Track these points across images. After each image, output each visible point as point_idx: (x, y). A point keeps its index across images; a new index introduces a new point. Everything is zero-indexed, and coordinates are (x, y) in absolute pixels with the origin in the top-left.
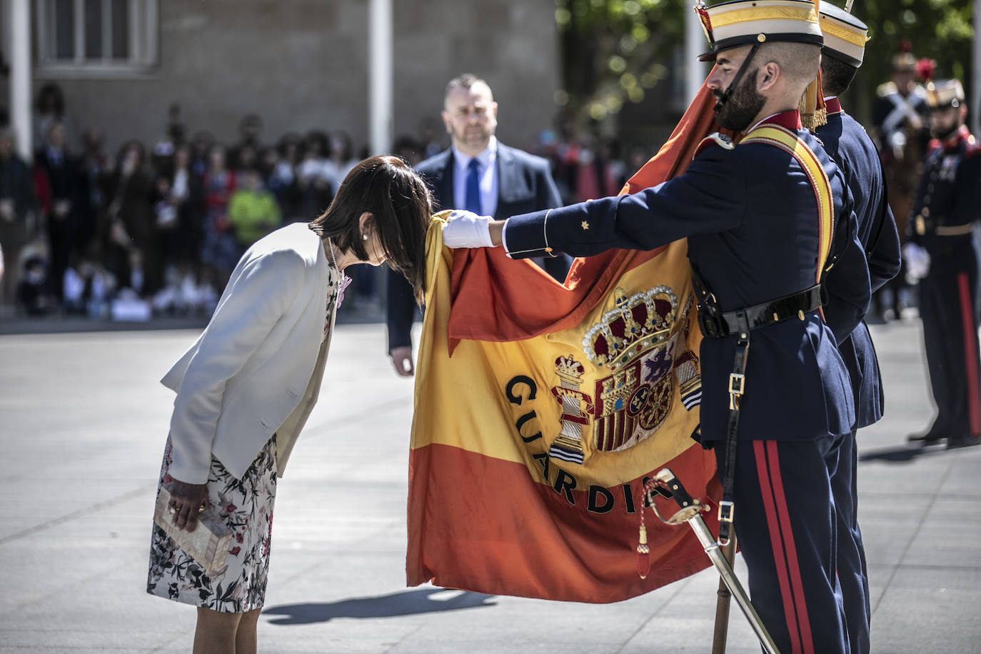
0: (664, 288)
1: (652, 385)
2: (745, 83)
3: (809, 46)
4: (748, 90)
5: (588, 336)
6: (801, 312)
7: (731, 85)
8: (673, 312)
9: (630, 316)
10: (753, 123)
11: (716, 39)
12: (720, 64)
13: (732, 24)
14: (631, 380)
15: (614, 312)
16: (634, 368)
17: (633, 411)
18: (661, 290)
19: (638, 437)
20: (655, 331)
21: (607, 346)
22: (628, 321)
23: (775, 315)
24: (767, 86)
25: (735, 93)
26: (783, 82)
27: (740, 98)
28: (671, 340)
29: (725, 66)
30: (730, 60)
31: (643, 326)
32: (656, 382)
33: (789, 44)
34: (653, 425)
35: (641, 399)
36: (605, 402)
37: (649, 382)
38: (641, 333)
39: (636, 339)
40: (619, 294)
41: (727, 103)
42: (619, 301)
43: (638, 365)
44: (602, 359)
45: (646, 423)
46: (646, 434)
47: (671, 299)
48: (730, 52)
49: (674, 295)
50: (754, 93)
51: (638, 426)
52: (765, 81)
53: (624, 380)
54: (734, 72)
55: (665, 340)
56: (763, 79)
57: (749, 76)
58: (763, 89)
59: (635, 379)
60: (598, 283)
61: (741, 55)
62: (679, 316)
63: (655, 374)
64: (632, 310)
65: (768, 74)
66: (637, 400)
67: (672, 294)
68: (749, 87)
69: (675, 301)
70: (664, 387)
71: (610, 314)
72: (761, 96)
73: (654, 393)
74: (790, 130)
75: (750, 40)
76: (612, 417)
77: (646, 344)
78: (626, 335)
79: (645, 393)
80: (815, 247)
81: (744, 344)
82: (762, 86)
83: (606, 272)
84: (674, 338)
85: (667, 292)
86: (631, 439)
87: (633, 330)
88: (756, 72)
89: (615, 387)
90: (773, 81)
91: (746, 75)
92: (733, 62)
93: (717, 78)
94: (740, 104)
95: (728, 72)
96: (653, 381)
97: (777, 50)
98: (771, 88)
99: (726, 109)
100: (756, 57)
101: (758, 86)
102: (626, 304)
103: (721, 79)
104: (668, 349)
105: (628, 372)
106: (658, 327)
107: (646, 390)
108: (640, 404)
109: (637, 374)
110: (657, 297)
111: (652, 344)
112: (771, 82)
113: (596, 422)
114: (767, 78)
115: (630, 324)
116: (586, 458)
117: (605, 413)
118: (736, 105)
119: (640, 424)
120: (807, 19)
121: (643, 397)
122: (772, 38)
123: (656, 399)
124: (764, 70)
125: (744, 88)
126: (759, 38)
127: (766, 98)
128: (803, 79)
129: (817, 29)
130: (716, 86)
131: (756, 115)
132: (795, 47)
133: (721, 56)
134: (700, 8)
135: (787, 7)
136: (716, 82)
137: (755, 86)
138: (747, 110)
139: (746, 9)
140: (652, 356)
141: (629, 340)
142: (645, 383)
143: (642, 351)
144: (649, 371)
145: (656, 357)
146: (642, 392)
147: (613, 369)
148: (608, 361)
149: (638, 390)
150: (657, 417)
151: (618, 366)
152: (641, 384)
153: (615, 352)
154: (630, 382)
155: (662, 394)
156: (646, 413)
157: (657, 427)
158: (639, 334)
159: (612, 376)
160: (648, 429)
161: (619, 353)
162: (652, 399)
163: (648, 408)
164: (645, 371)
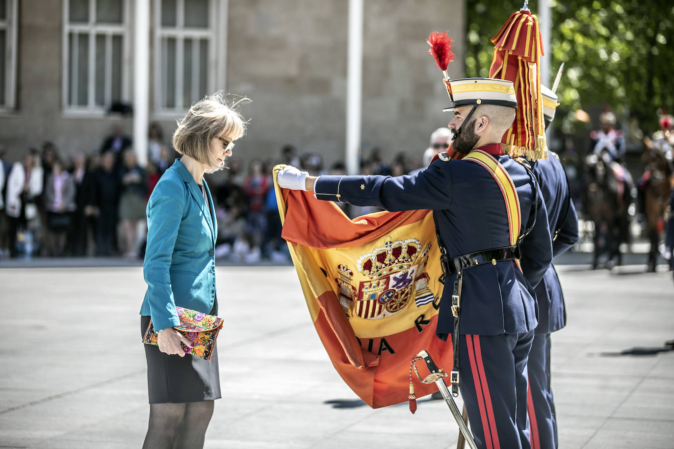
0: (415, 240)
1: (397, 290)
2: (468, 127)
3: (507, 108)
4: (469, 131)
5: (362, 258)
6: (494, 260)
7: (460, 128)
8: (417, 254)
9: (390, 252)
11: (454, 100)
12: (456, 114)
13: (463, 92)
14: (382, 285)
15: (382, 249)
16: (385, 280)
17: (382, 301)
19: (384, 315)
20: (403, 262)
21: (372, 266)
23: (476, 261)
24: (481, 129)
25: (463, 131)
26: (490, 128)
27: (465, 135)
28: (412, 269)
29: (458, 116)
30: (460, 113)
31: (397, 259)
32: (400, 289)
33: (495, 106)
34: (395, 310)
35: (388, 297)
36: (364, 293)
37: (394, 288)
39: (390, 265)
40: (388, 240)
41: (458, 138)
42: (386, 243)
43: (388, 279)
44: (366, 272)
45: (391, 308)
46: (389, 314)
47: (417, 246)
48: (461, 108)
49: (420, 244)
50: (474, 134)
51: (385, 310)
52: (480, 127)
53: (378, 285)
54: (462, 119)
56: (479, 125)
57: (471, 123)
58: (478, 131)
59: (385, 286)
61: (467, 110)
62: (420, 256)
64: (393, 249)
65: (482, 122)
66: (385, 296)
68: (470, 129)
69: (420, 248)
70: (406, 292)
71: (378, 250)
72: (477, 136)
73: (398, 294)
74: (492, 155)
75: (472, 102)
76: (369, 302)
77: (395, 268)
78: (385, 262)
79: (391, 294)
80: (506, 223)
81: (460, 277)
82: (478, 130)
87: (390, 260)
88: (475, 121)
89: (372, 287)
90: (484, 127)
91: (469, 122)
92: (462, 114)
93: (454, 123)
94: (465, 139)
95: (460, 119)
96: (398, 288)
97: (487, 109)
98: (484, 131)
99: (457, 141)
100: (475, 112)
101: (476, 129)
102: (391, 246)
103: (456, 123)
104: (409, 273)
105: (381, 281)
106: (405, 261)
107: (392, 292)
108: (388, 299)
109: (387, 283)
110: (409, 244)
111: (399, 269)
112: (482, 128)
113: (359, 302)
114: (481, 125)
115: (389, 256)
117: (364, 299)
118: (463, 139)
119: (387, 309)
120: (507, 91)
121: (390, 295)
122: (485, 102)
123: (399, 297)
124: (479, 121)
125: (467, 130)
126: (477, 101)
127: (480, 137)
128: (503, 127)
129: (513, 98)
130: (453, 127)
131: (474, 146)
132: (498, 108)
133: (457, 110)
134: (447, 80)
135: (495, 84)
136: (453, 124)
137: (474, 130)
138: (468, 143)
139: (471, 84)
140: (398, 275)
141: (386, 265)
142: (392, 288)
143: (392, 271)
144: (395, 283)
145: (401, 276)
146: (389, 293)
147: (372, 278)
148: (370, 274)
149: (387, 291)
150: (398, 307)
151: (375, 277)
152: (389, 289)
153: (376, 270)
154: (382, 287)
155: (403, 295)
156: (391, 304)
157: (398, 312)
158: (394, 262)
159: (370, 281)
160: (391, 312)
161: (378, 271)
162: (396, 297)
163: (393, 301)
164: (392, 282)
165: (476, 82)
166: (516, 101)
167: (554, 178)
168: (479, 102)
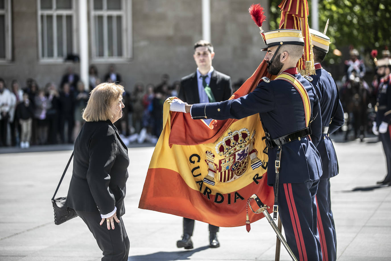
0: (245, 129)
1: (240, 161)
3: (298, 46)
5: (217, 145)
6: (299, 138)
7: (272, 59)
8: (248, 137)
9: (233, 138)
10: (279, 73)
11: (267, 43)
12: (269, 52)
13: (272, 38)
14: (232, 160)
15: (227, 137)
17: (233, 170)
18: (244, 130)
19: (235, 178)
20: (241, 143)
21: (224, 149)
22: (232, 140)
23: (290, 139)
24: (284, 60)
25: (273, 62)
26: (289, 58)
27: (275, 64)
28: (247, 147)
29: (270, 53)
30: (271, 51)
31: (237, 142)
32: (242, 160)
33: (291, 45)
34: (240, 174)
35: (236, 166)
36: (222, 167)
38: (236, 144)
39: (234, 146)
40: (229, 131)
41: (271, 66)
42: (229, 133)
43: (235, 155)
44: (222, 153)
45: (238, 173)
47: (248, 133)
48: (271, 48)
49: (249, 131)
50: (280, 63)
51: (235, 175)
52: (283, 58)
53: (230, 160)
54: (273, 55)
55: (245, 147)
56: (283, 57)
57: (278, 56)
58: (282, 61)
59: (234, 160)
60: (222, 128)
61: (275, 49)
62: (250, 139)
63: (241, 158)
64: (233, 136)
66: (234, 166)
67: (248, 131)
69: (249, 134)
70: (245, 162)
71: (226, 138)
72: (282, 63)
73: (241, 164)
74: (292, 75)
75: (278, 44)
76: (225, 172)
77: (238, 148)
78: (231, 145)
79: (237, 164)
80: (303, 114)
81: (280, 150)
82: (282, 60)
83: (225, 124)
84: (248, 146)
85: (246, 130)
86: (233, 178)
87: (233, 143)
88: (280, 55)
89: (226, 162)
90: (286, 58)
91: (277, 56)
94: (275, 66)
95: (271, 55)
97: (287, 47)
98: (285, 60)
99: (270, 68)
100: (280, 50)
101: (281, 60)
102: (232, 134)
103: (269, 57)
104: (246, 150)
105: (231, 158)
106: (243, 142)
107: (238, 163)
108: (236, 168)
109: (234, 158)
110: (243, 132)
111: (240, 148)
113: (220, 173)
114: (284, 57)
115: (233, 141)
116: (216, 184)
117: (223, 170)
120: (298, 36)
121: (237, 165)
122: (285, 43)
123: (242, 166)
124: (283, 54)
125: (276, 60)
126: (280, 43)
127: (283, 64)
128: (297, 57)
129: (302, 40)
130: (267, 60)
131: (280, 70)
132: (293, 46)
133: (269, 49)
134: (262, 32)
135: (291, 32)
136: (268, 58)
137: (280, 60)
138: (277, 68)
139: (276, 33)
140: (240, 152)
141: (232, 147)
142: (238, 161)
143: (236, 150)
144: (239, 157)
145: (241, 152)
146: (236, 164)
147: (225, 156)
148: (224, 154)
149: (235, 163)
150: (242, 172)
151: (227, 156)
152: (236, 161)
153: (227, 151)
154: (232, 161)
155: (244, 164)
156: (238, 170)
157: (242, 175)
158: (236, 145)
159: (225, 159)
160: (238, 176)
161: (228, 151)
162: (240, 166)
163: (239, 169)
164: (237, 157)
165: (279, 32)
166: (303, 42)
167: (330, 87)
168: (281, 43)
